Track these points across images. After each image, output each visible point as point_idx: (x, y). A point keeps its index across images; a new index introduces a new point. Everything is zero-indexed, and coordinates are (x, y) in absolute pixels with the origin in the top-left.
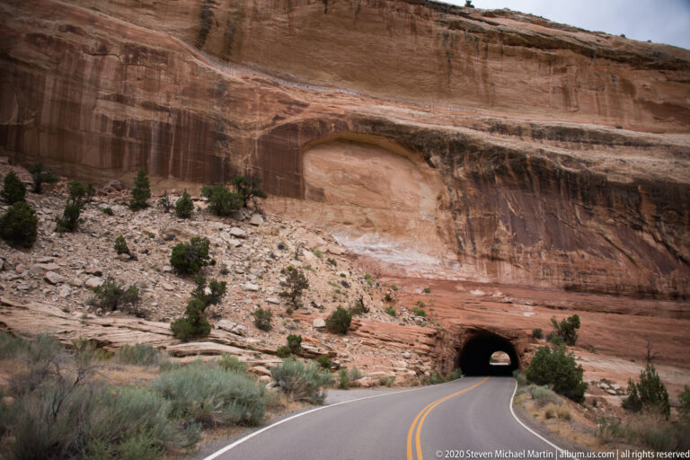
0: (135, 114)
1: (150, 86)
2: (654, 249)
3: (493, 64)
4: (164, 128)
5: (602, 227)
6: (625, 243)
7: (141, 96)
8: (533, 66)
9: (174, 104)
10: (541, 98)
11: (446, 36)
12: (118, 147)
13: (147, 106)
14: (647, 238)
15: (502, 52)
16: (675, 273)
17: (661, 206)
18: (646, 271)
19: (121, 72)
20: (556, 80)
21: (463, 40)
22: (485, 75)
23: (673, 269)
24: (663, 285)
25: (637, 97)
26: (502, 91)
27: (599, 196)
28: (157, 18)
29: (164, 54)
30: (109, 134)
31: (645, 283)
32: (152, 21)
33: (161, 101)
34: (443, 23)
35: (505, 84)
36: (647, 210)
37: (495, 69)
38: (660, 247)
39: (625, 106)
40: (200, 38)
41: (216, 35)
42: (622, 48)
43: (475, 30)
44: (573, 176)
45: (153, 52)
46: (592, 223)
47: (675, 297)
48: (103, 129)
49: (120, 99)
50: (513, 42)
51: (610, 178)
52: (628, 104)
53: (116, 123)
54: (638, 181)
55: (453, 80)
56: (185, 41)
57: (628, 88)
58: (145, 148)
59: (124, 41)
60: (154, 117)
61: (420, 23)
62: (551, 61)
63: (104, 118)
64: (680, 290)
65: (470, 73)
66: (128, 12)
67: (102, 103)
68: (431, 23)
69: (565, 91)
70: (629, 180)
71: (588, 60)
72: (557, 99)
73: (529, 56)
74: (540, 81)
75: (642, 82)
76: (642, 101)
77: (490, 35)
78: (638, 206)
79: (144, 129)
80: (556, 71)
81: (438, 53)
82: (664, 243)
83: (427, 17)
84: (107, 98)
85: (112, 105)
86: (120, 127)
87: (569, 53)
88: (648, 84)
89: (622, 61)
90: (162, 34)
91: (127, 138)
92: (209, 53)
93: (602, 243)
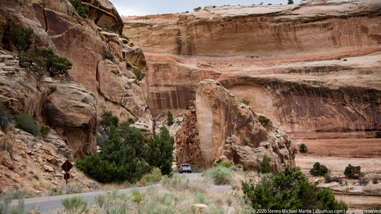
0: (162, 89)
1: (165, 78)
2: (350, 112)
3: (299, 33)
4: (173, 92)
5: (331, 106)
6: (339, 111)
7: (163, 83)
8: (317, 30)
9: (175, 83)
10: (323, 43)
11: (275, 27)
12: (159, 101)
13: (166, 86)
14: (349, 108)
15: (302, 27)
16: (357, 122)
17: (351, 96)
18: (346, 122)
19: (155, 76)
20: (329, 34)
21: (283, 27)
22: (296, 39)
23: (356, 120)
24: (352, 126)
25: (369, 34)
26: (304, 44)
27: (328, 95)
28: (162, 48)
29: (167, 65)
30: (155, 98)
31: (345, 126)
32: (161, 50)
33: (170, 83)
34: (273, 22)
35: (306, 40)
36: (347, 98)
37: (300, 35)
38: (353, 112)
39: (363, 40)
40: (179, 51)
41: (184, 48)
42: (362, 9)
43: (288, 20)
44: (317, 88)
45: (164, 65)
46: (327, 105)
47: (357, 130)
48: (153, 97)
49: (156, 85)
50: (307, 22)
51: (331, 88)
52: (365, 38)
53: (157, 94)
54: (341, 88)
55: (283, 44)
56: (173, 54)
57: (365, 30)
58: (168, 100)
59: (153, 63)
60: (169, 89)
61: (263, 24)
62: (325, 26)
63: (153, 93)
64: (359, 128)
65: (289, 39)
66: (151, 48)
67: (150, 88)
68: (268, 23)
69: (333, 38)
70: (337, 88)
71: (344, 21)
72: (331, 42)
73: (314, 26)
74: (321, 36)
75: (372, 25)
76: (372, 36)
77: (295, 21)
78: (343, 97)
79: (166, 94)
80: (328, 30)
81: (273, 35)
82: (354, 109)
83: (266, 20)
84: (152, 86)
85: (154, 88)
86: (158, 95)
87: (334, 20)
88: (376, 25)
89: (363, 16)
90: (165, 55)
91: (162, 98)
92: (184, 54)
93: (331, 112)
